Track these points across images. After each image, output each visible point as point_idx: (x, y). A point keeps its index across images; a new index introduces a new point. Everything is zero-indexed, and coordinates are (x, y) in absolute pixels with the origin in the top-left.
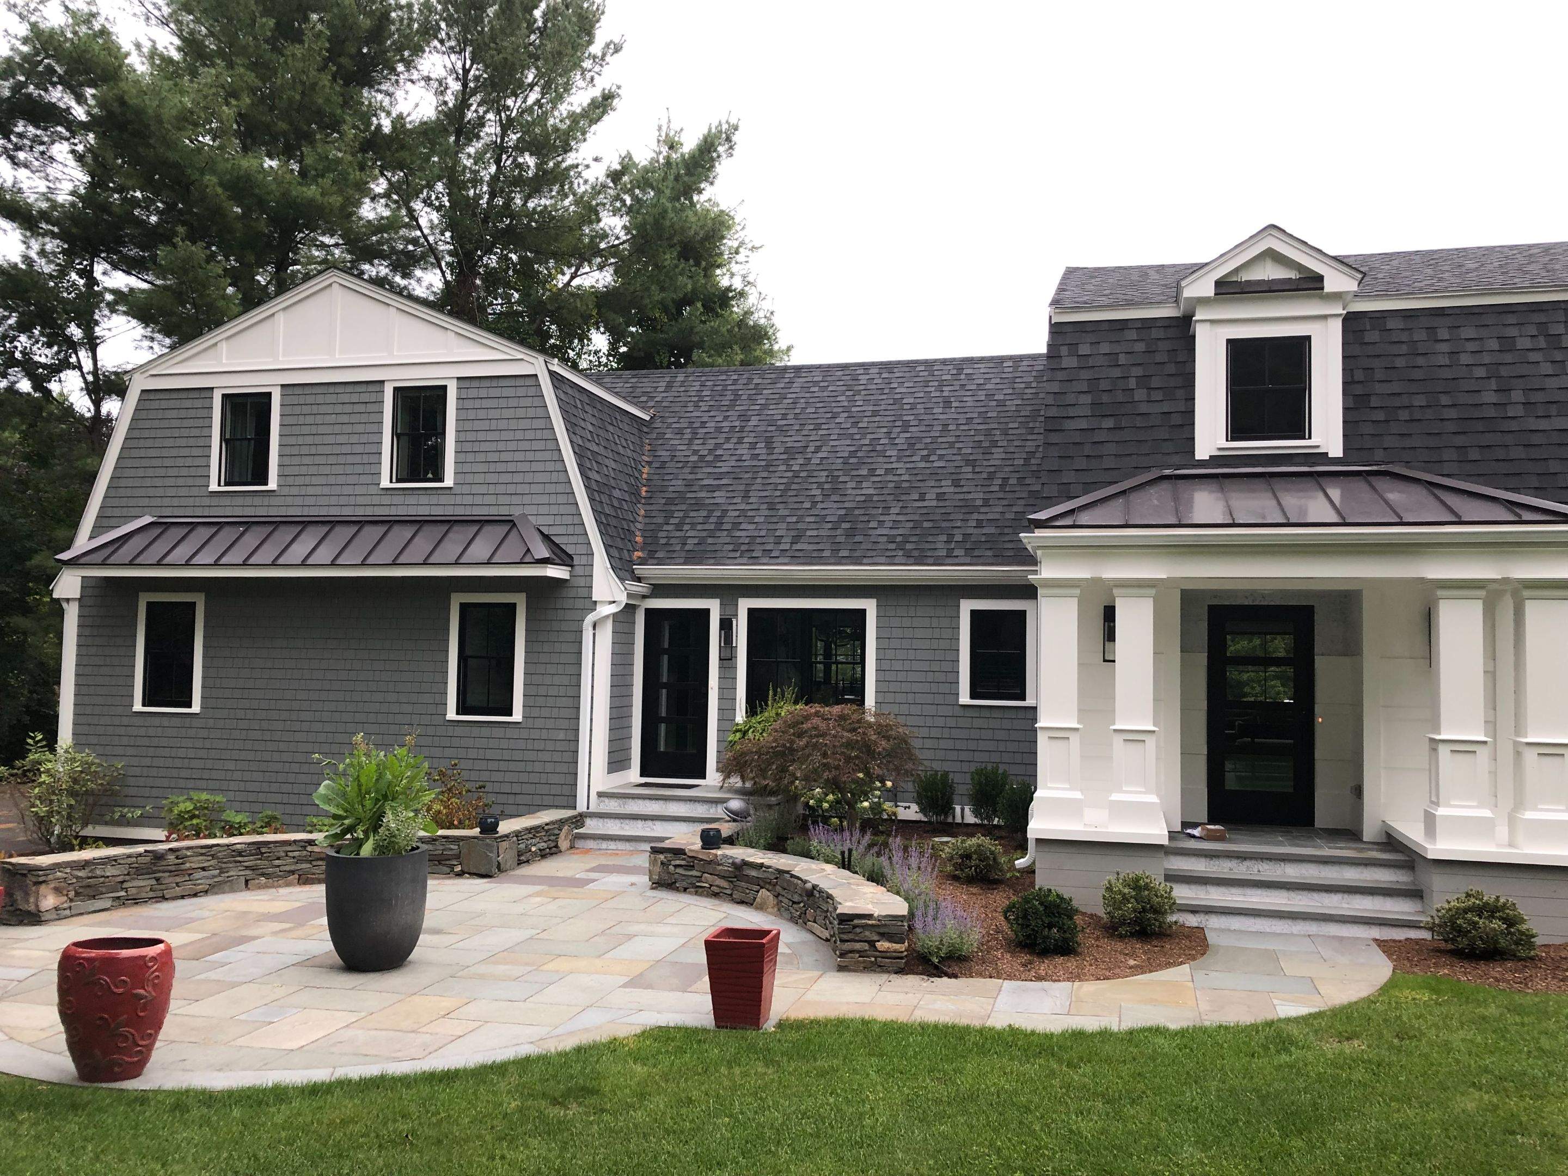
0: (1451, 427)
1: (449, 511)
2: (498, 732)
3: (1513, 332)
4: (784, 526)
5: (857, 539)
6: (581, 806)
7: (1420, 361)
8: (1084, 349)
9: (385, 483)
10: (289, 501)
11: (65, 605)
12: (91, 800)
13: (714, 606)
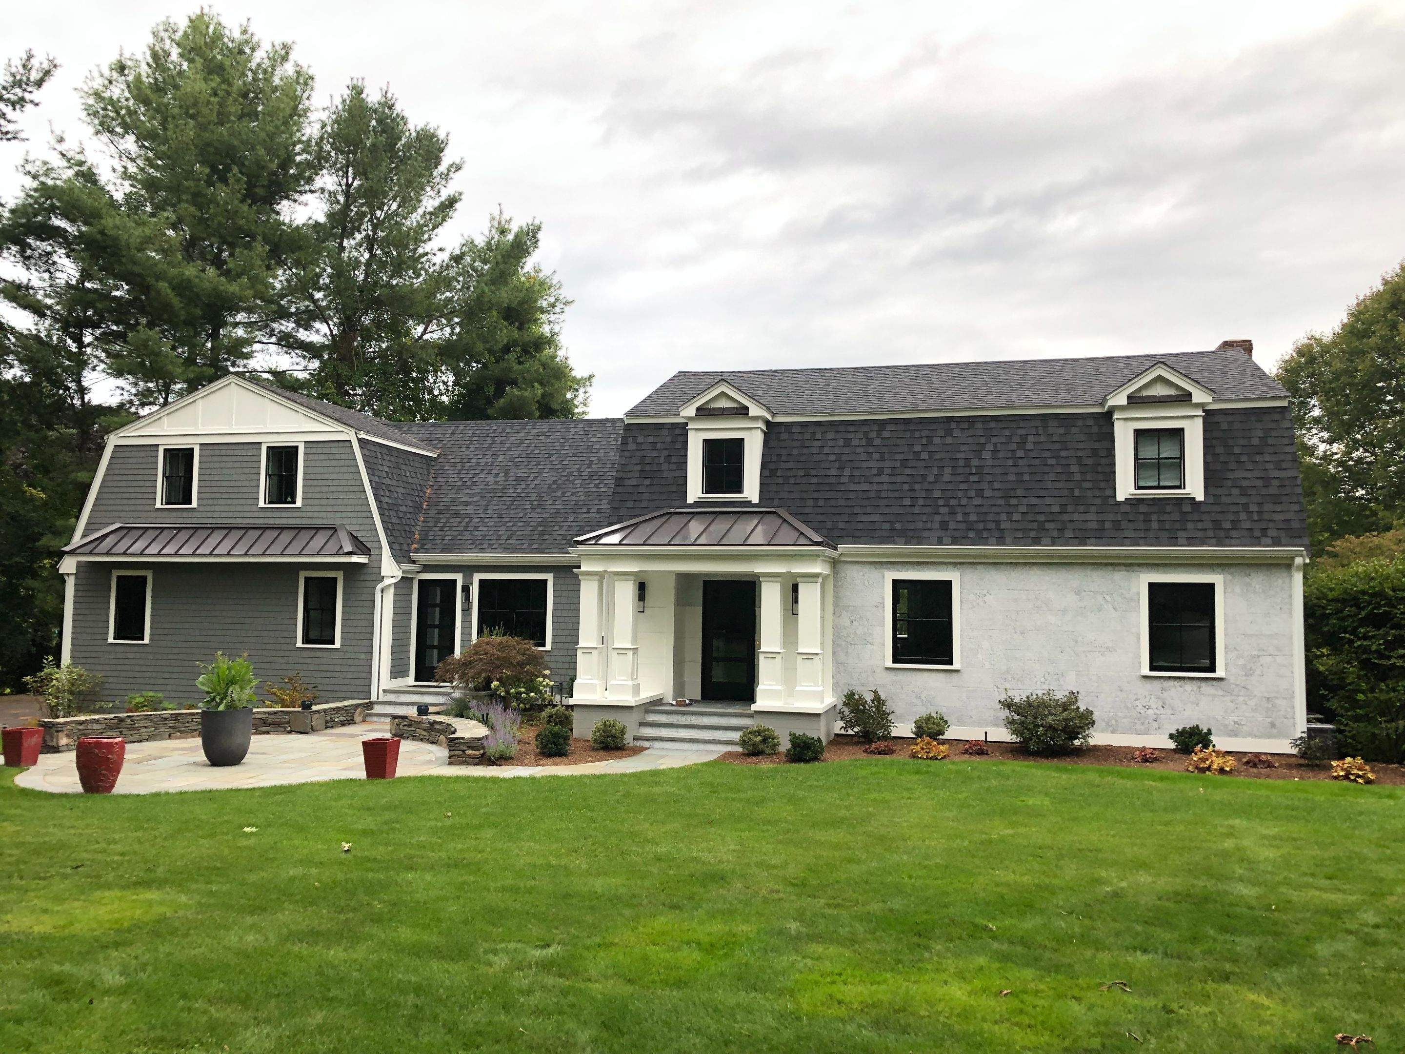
0: (813, 488)
1: (298, 521)
2: (326, 654)
3: (851, 436)
4: (504, 528)
5: (545, 537)
6: (374, 698)
7: (805, 451)
8: (640, 440)
9: (261, 504)
10: (204, 514)
11: (66, 577)
12: (82, 697)
13: (459, 578)
